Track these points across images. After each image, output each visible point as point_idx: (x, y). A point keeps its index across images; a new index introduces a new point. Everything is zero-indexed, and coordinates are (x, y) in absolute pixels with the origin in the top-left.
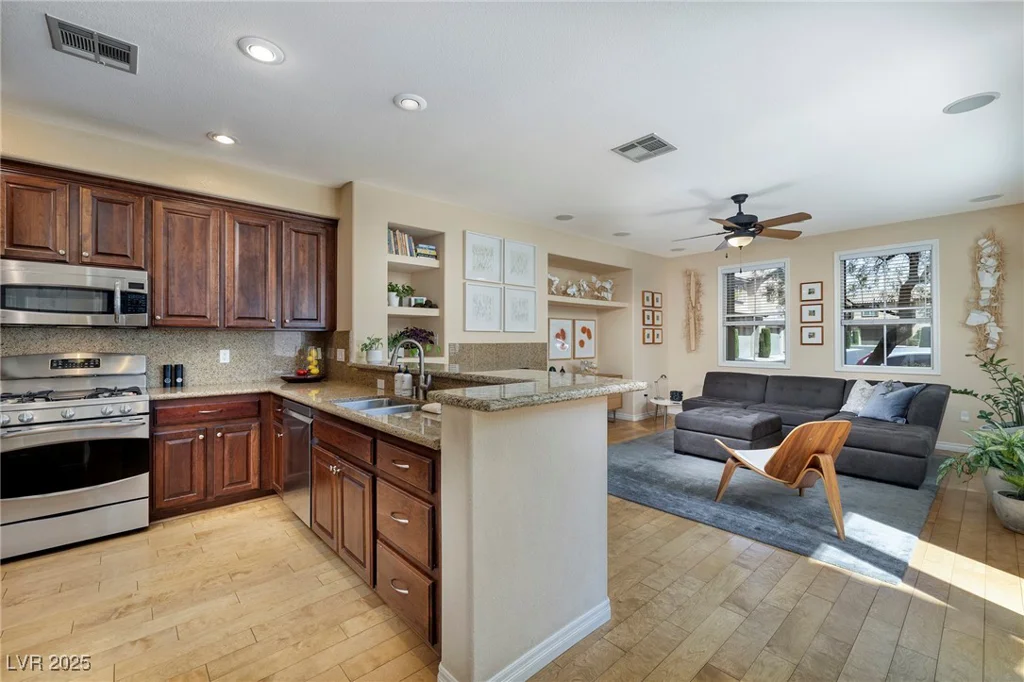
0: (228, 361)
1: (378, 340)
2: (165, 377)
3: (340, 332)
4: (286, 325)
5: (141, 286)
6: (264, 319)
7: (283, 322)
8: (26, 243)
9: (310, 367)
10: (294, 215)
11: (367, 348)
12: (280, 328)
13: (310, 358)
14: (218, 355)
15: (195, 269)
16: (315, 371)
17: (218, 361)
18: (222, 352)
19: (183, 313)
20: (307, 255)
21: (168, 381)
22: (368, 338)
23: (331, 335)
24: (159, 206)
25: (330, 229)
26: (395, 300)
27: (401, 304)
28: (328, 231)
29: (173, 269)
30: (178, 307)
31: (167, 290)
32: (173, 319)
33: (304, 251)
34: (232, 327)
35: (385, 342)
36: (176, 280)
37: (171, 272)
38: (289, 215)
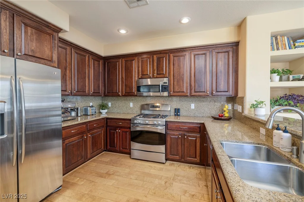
0: (194, 108)
1: (263, 102)
2: (175, 112)
3: (240, 97)
4: (213, 94)
5: (166, 83)
6: (204, 92)
7: (212, 93)
8: (144, 74)
9: (225, 113)
10: (217, 46)
11: (255, 106)
12: (211, 96)
13: (225, 109)
14: (191, 105)
15: (181, 75)
16: (227, 115)
17: (191, 108)
18: (192, 105)
19: (178, 91)
20: (223, 63)
21: (176, 114)
22: (255, 101)
23: (235, 99)
24: (172, 55)
25: (235, 47)
26: (276, 77)
27: (281, 80)
28: (233, 49)
29: (175, 76)
30: (176, 89)
31: (174, 84)
32: (176, 93)
33: (222, 61)
34: (193, 96)
35: (268, 102)
36: (176, 80)
37: (174, 77)
38: (214, 46)
